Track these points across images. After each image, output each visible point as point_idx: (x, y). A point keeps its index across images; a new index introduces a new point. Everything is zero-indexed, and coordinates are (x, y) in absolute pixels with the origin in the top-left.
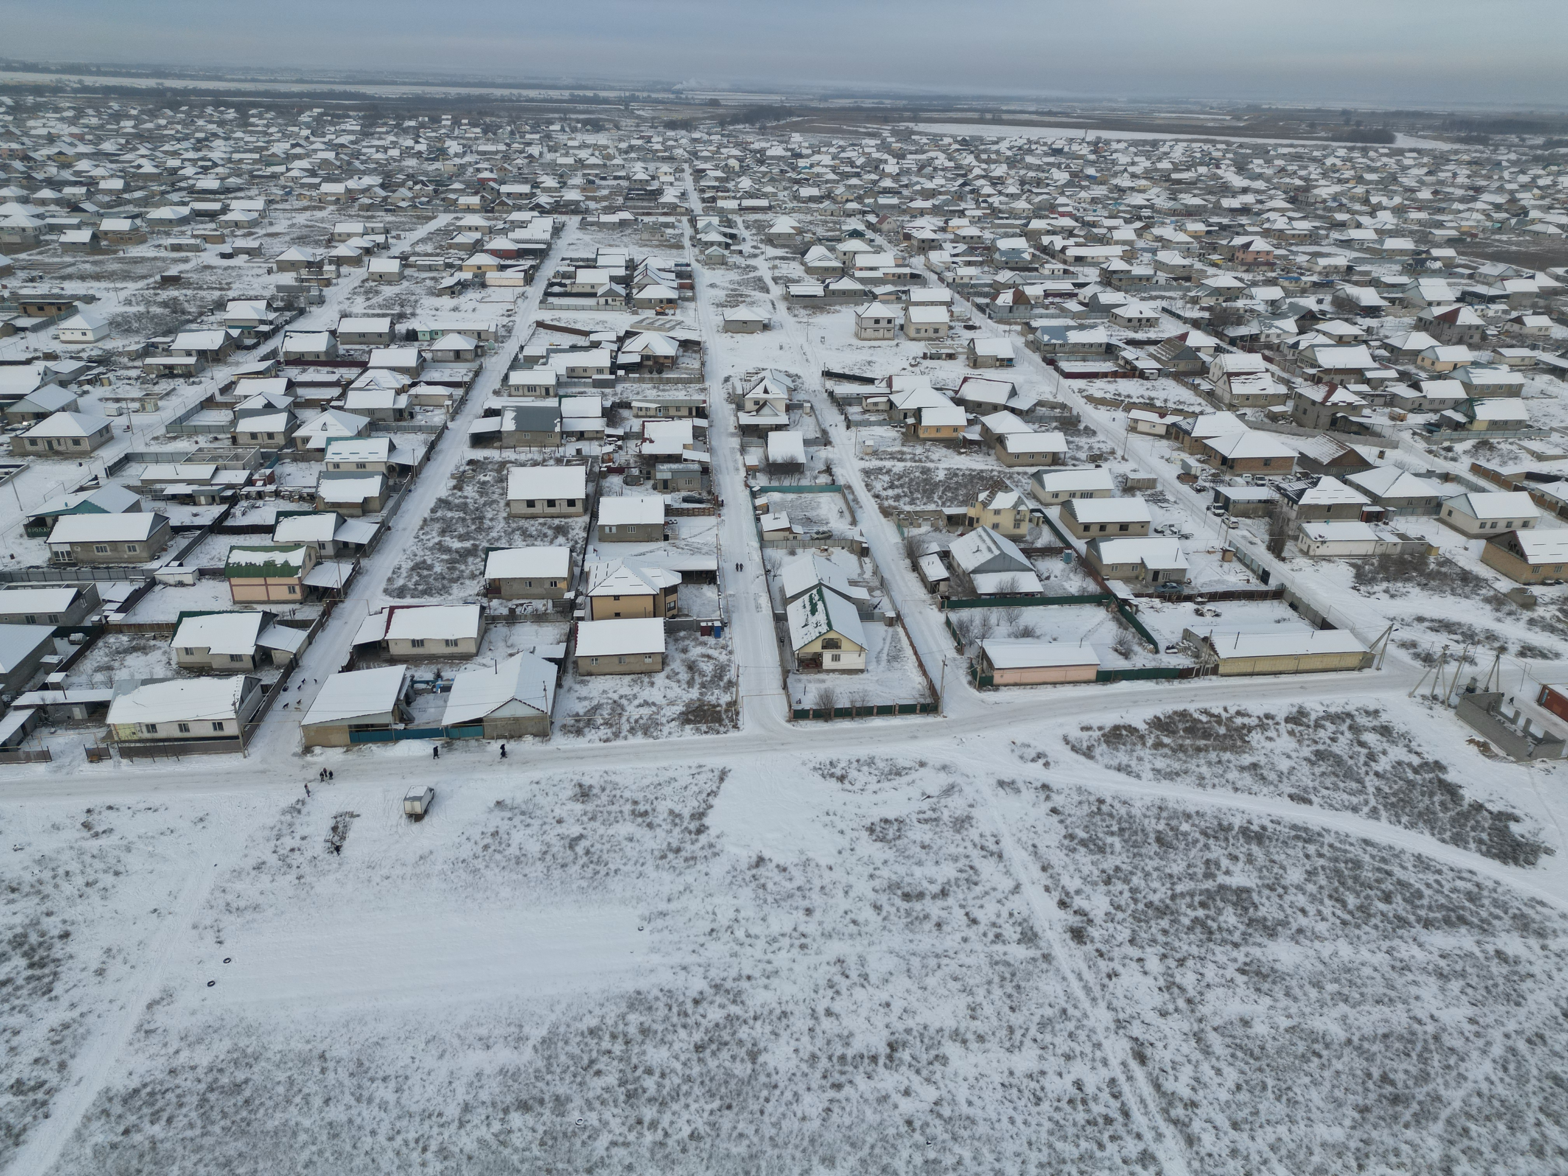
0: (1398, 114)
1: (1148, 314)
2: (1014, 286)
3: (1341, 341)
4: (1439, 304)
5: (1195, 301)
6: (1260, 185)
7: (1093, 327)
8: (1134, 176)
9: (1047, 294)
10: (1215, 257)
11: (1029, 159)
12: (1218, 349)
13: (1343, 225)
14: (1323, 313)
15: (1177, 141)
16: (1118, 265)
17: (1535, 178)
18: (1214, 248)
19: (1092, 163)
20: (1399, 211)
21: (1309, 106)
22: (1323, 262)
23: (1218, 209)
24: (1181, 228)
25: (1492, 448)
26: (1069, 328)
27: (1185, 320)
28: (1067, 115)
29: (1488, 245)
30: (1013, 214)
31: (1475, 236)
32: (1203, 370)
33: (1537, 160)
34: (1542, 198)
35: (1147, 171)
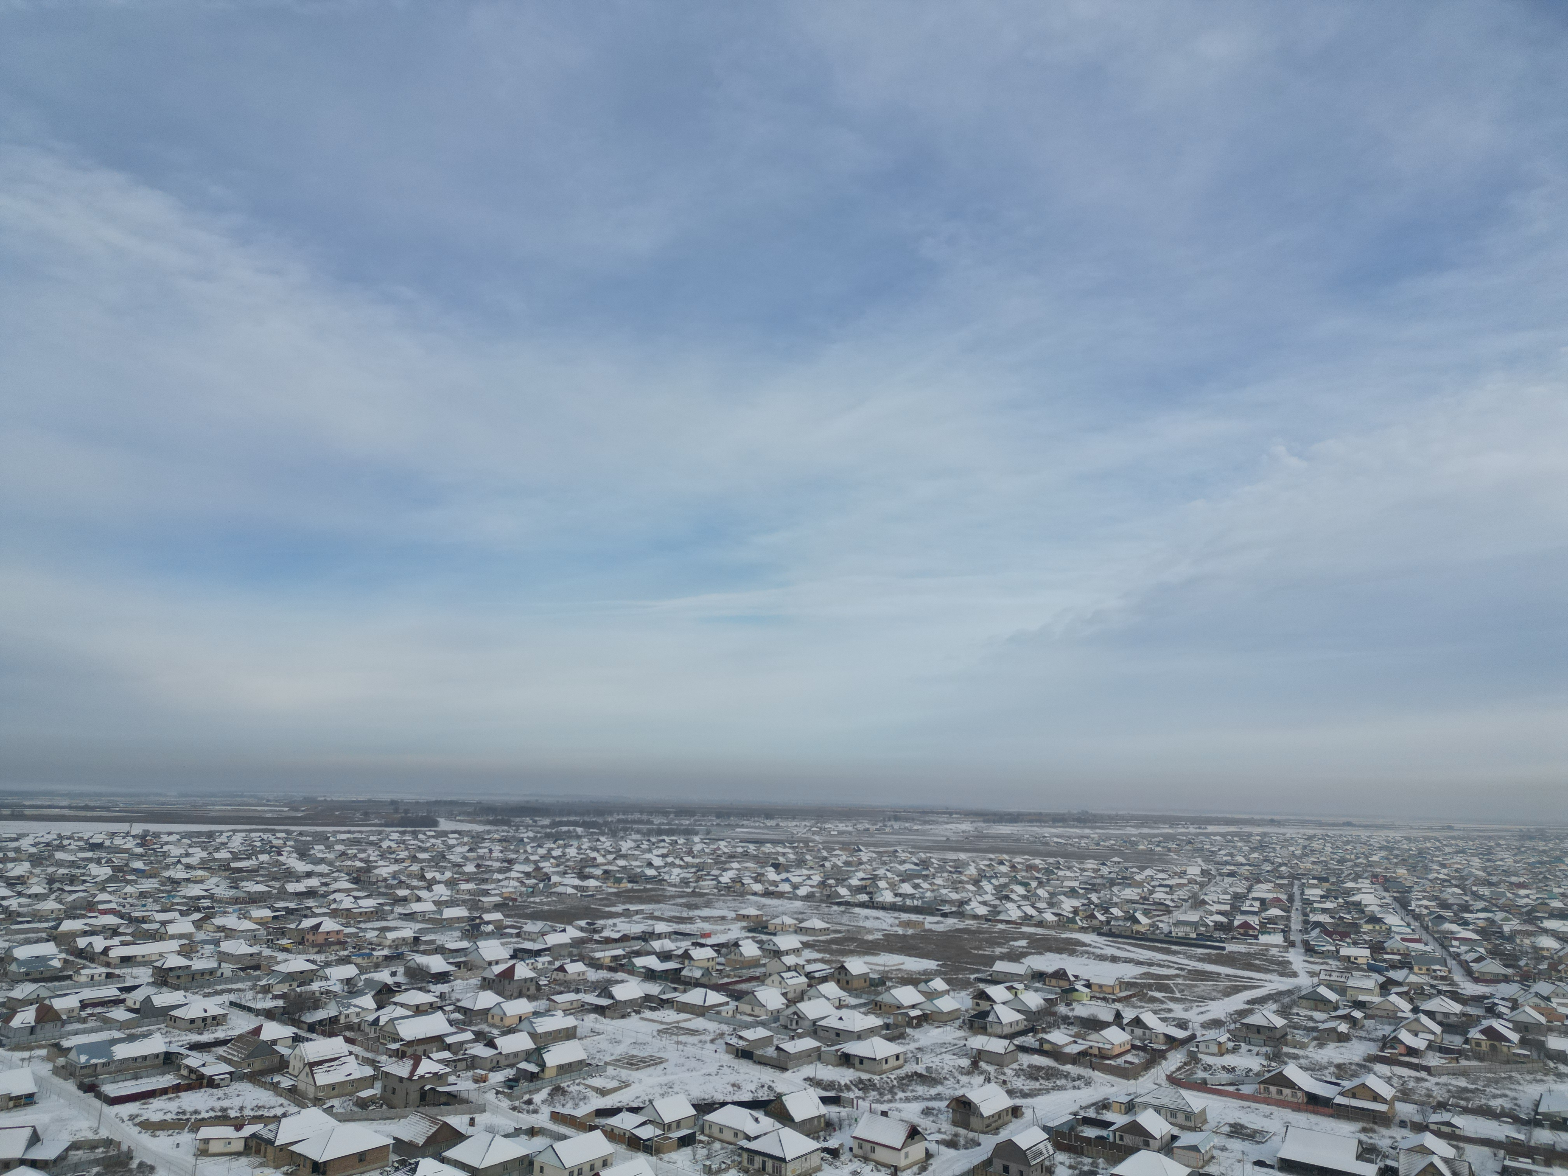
0: (437, 803)
1: (214, 1011)
2: (38, 1000)
3: (419, 1011)
4: (497, 963)
5: (266, 990)
6: (323, 868)
7: (145, 1036)
8: (188, 867)
9: (84, 1005)
10: (284, 942)
11: (59, 855)
12: (297, 1039)
13: (404, 900)
14: (398, 985)
15: (234, 831)
16: (175, 961)
17: (550, 850)
18: (283, 933)
19: (139, 857)
20: (451, 884)
21: (361, 798)
22: (391, 936)
23: (283, 894)
24: (245, 916)
25: (564, 1092)
26: (114, 1042)
27: (257, 1012)
28: (108, 809)
29: (527, 907)
30: (37, 917)
31: (515, 900)
32: (282, 1065)
33: (548, 836)
34: (558, 866)
35: (203, 861)
